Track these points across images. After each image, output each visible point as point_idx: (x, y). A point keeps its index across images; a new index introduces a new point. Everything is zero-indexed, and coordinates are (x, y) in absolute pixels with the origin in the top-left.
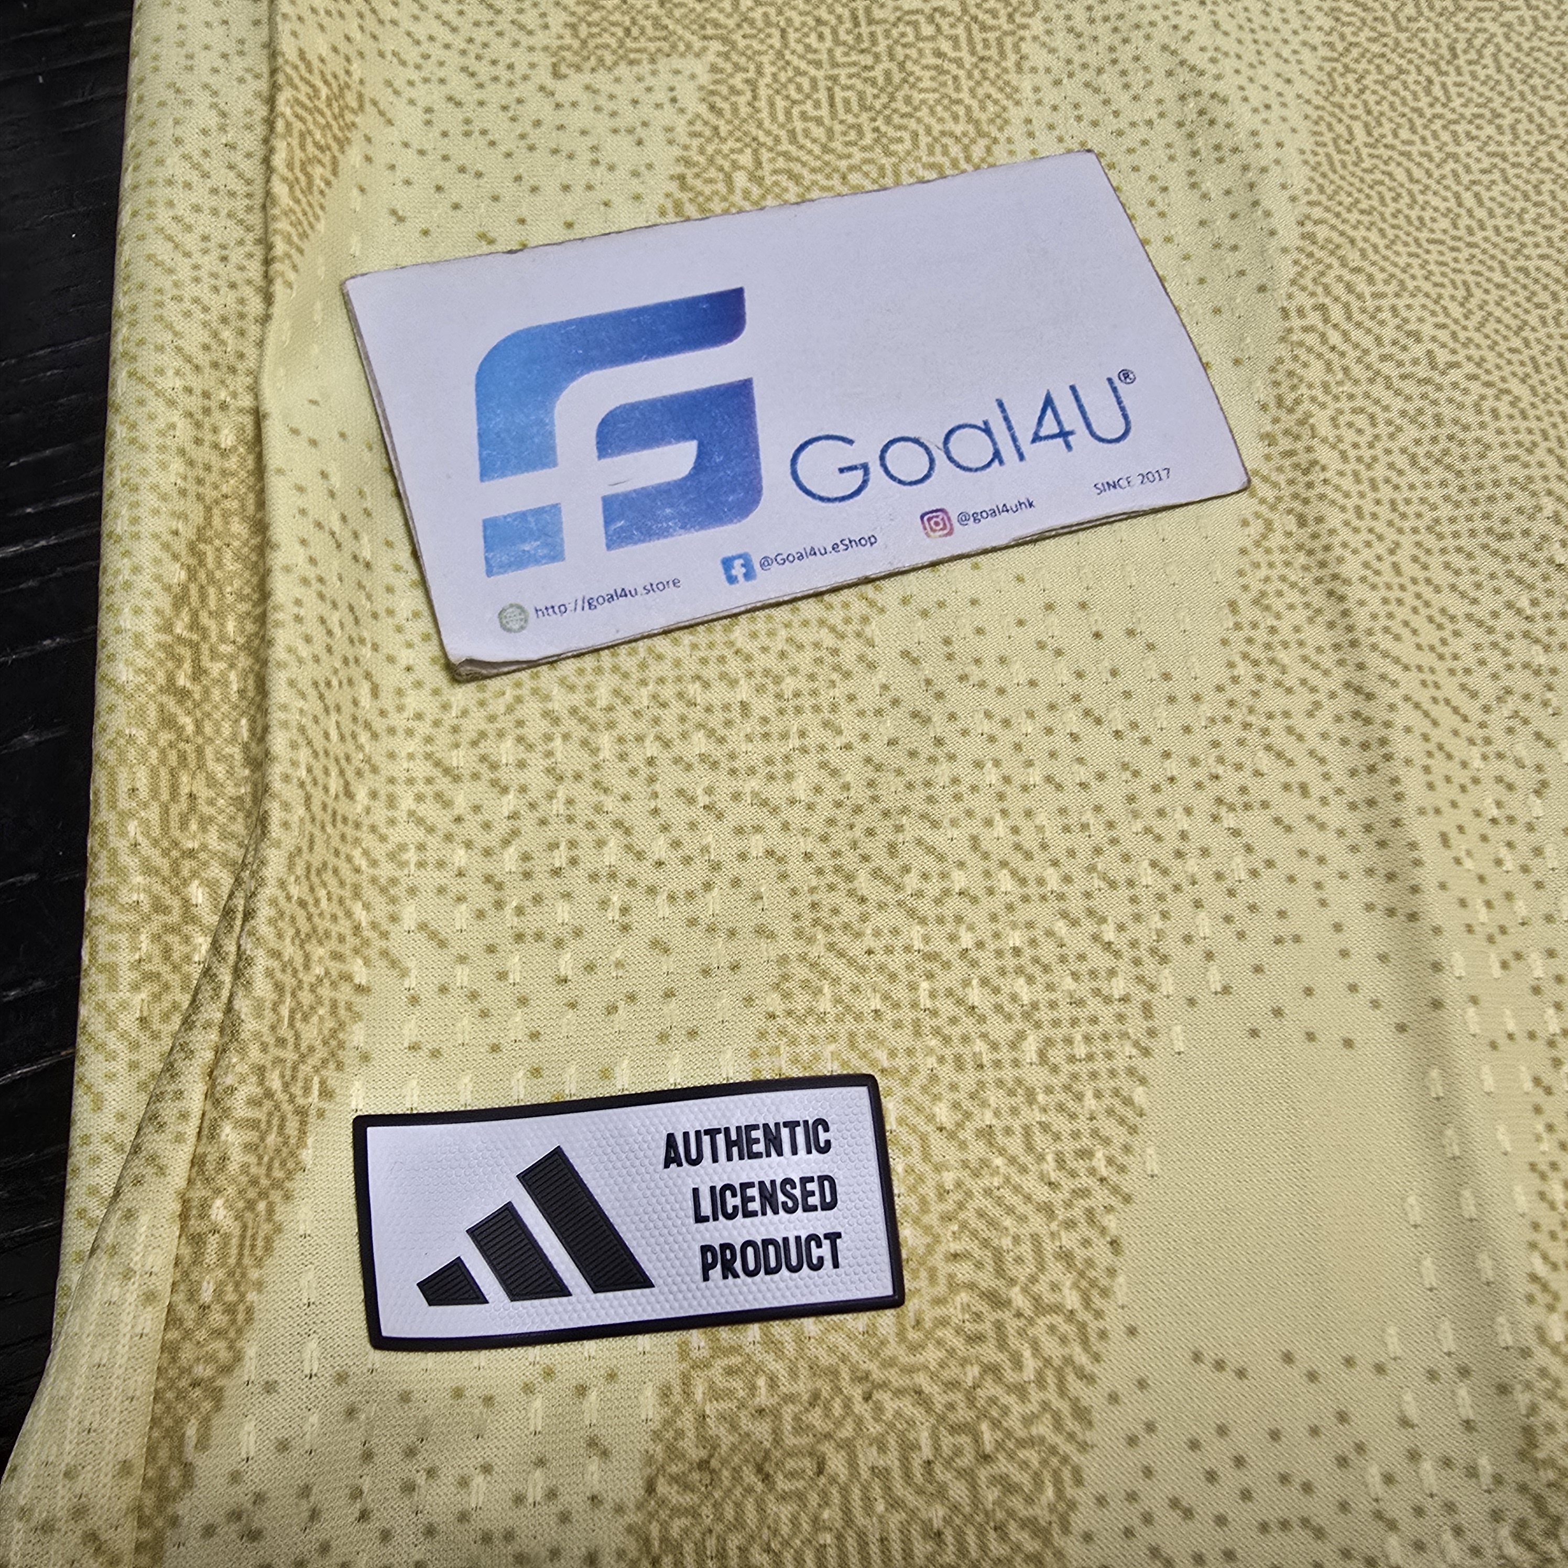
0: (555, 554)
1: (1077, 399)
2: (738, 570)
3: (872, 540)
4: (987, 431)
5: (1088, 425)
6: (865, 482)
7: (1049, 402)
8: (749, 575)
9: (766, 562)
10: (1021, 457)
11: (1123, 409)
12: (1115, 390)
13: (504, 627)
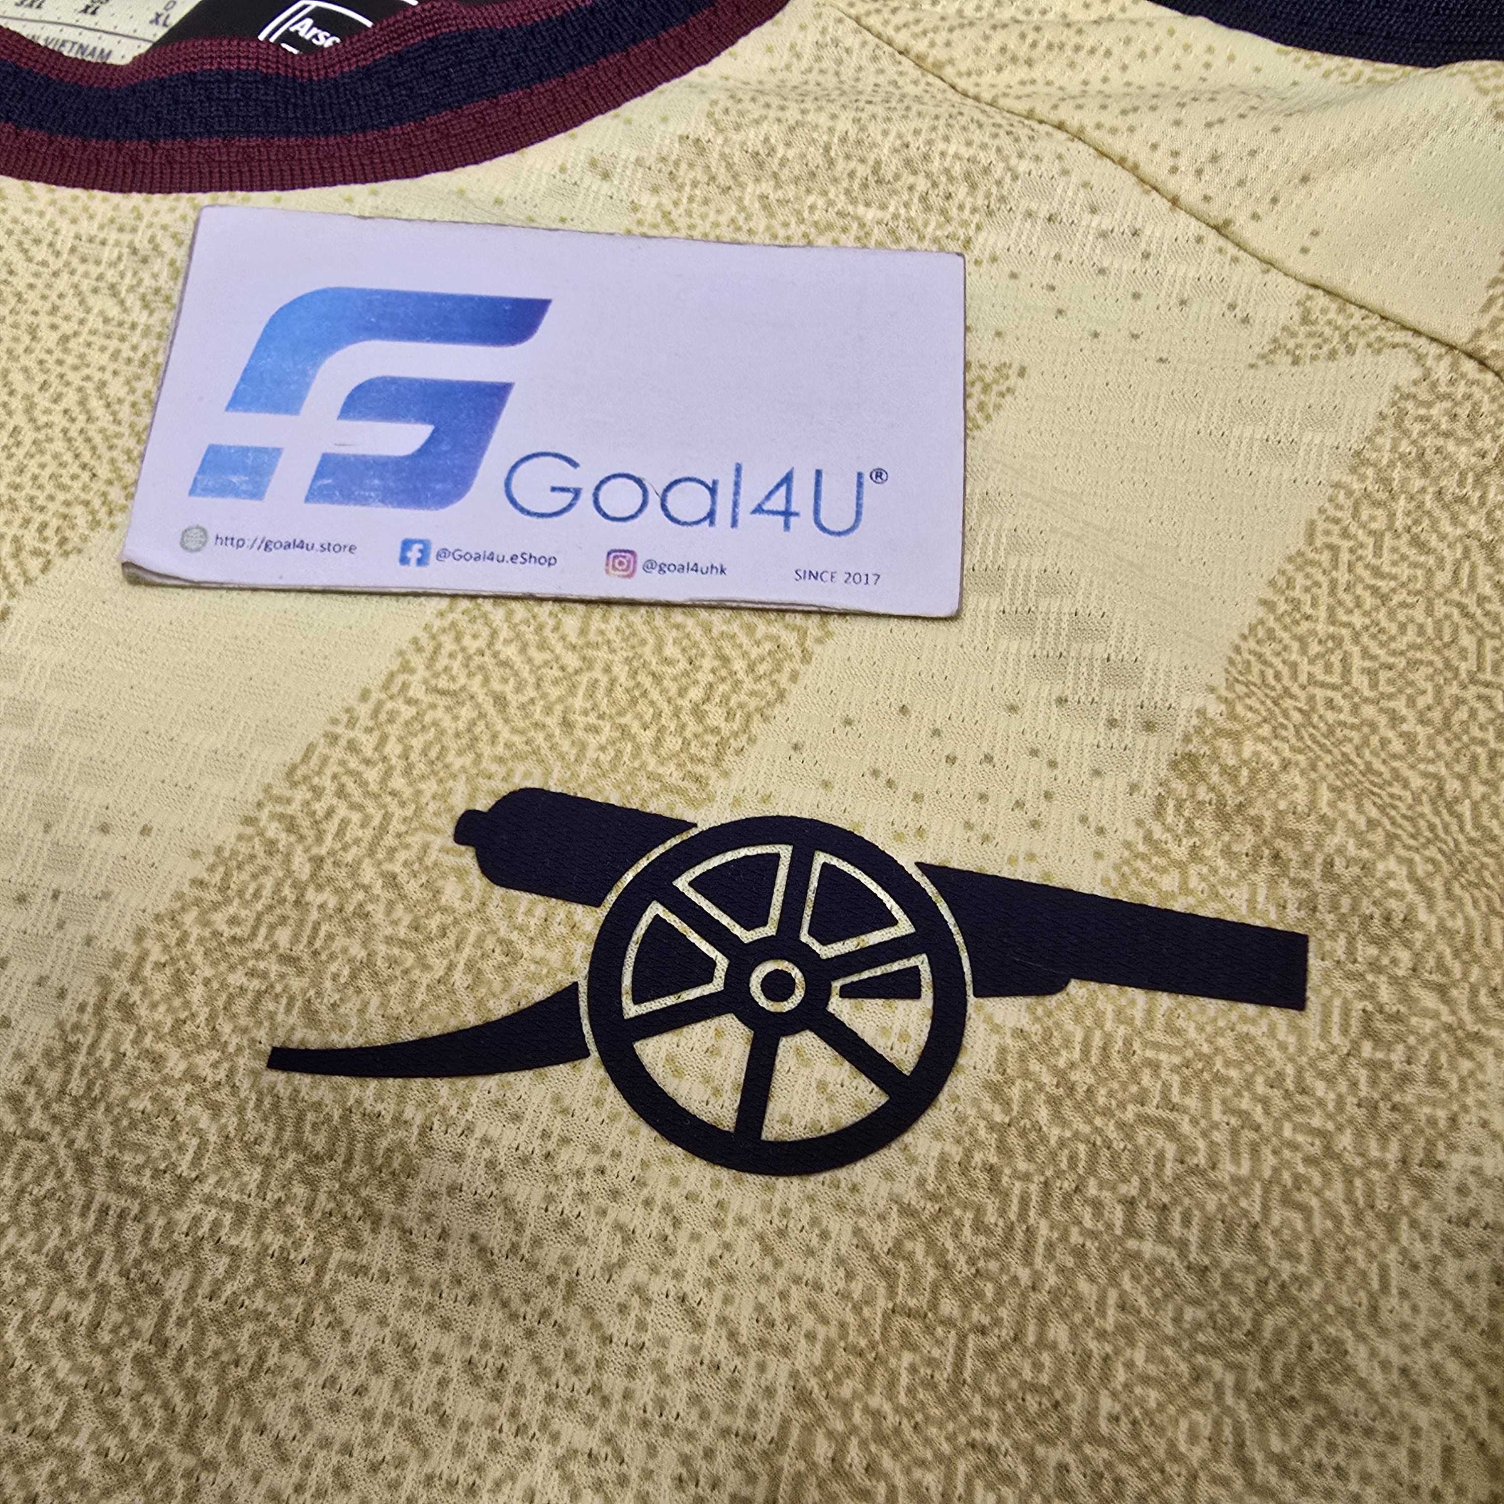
0: (257, 493)
1: (818, 483)
2: (414, 554)
3: (551, 561)
4: (713, 491)
5: (816, 512)
6: (570, 506)
7: (788, 479)
8: (421, 562)
9: (443, 554)
10: (734, 523)
11: (859, 506)
12: (860, 485)
13: (182, 544)
